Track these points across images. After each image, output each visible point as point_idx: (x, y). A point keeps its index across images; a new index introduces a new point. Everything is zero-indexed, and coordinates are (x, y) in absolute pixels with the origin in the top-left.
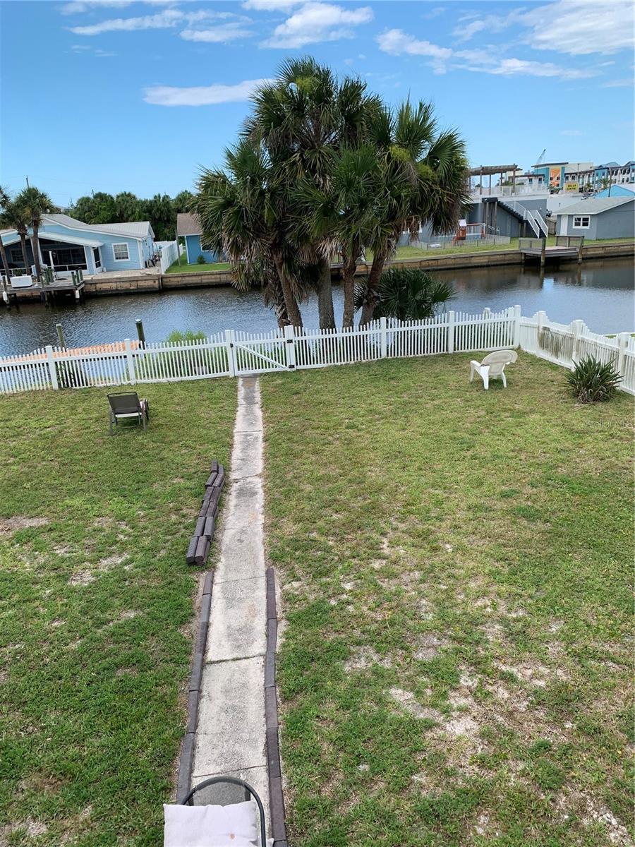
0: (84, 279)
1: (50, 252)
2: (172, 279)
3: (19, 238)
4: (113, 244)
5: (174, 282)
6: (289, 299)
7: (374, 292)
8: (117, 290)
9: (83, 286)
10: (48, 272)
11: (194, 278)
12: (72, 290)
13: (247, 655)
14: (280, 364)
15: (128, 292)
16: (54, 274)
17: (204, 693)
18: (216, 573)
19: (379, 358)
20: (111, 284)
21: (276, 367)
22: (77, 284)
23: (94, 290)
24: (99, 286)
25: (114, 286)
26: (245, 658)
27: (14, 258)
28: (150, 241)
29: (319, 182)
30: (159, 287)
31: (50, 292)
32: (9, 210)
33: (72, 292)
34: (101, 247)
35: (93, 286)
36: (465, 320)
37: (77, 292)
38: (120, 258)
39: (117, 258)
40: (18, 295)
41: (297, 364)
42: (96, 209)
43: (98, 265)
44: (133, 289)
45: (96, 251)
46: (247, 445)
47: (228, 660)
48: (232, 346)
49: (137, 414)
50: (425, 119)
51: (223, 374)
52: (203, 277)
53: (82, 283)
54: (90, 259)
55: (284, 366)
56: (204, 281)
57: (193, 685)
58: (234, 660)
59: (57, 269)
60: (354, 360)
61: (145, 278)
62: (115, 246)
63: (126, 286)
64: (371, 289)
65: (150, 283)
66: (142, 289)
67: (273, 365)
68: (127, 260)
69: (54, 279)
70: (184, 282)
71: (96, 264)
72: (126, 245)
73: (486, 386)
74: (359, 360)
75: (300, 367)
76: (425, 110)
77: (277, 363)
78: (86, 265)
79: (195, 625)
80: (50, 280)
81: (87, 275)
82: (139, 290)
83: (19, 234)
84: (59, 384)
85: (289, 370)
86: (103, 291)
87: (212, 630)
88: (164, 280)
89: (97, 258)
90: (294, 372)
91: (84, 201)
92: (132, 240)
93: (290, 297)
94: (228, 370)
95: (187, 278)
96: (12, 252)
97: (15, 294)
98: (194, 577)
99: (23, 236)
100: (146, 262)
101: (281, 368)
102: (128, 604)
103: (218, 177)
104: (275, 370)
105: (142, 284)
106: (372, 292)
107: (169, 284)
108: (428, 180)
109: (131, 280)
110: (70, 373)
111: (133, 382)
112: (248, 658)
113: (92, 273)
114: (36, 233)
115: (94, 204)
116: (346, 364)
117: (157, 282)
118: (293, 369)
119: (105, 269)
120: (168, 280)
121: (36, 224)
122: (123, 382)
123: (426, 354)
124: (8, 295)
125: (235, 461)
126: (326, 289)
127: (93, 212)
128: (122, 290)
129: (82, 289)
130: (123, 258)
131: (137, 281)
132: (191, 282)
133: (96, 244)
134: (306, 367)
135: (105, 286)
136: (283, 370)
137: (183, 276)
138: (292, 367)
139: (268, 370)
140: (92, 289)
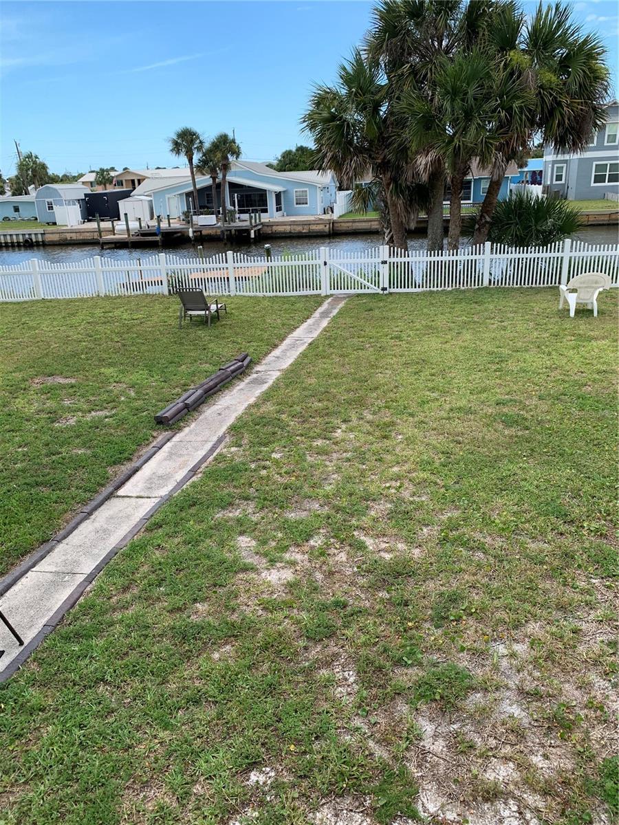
0: (262, 221)
1: (236, 195)
2: (343, 224)
3: (210, 182)
4: (295, 190)
5: (344, 227)
6: (394, 222)
7: (487, 217)
8: (290, 232)
9: (260, 227)
10: (232, 213)
11: (364, 224)
12: (248, 229)
13: (150, 496)
14: (373, 286)
15: (300, 234)
16: (237, 216)
17: (93, 517)
18: (178, 434)
19: (480, 286)
20: (285, 227)
21: (368, 288)
22: (254, 224)
23: (270, 232)
24: (275, 228)
25: (288, 228)
26: (147, 498)
27: (208, 200)
28: (333, 189)
29: (428, 94)
30: (330, 231)
31: (230, 231)
32: (204, 155)
33: (248, 231)
34: (284, 192)
35: (269, 228)
36: (584, 250)
37: (252, 232)
38: (300, 204)
39: (297, 204)
40: (204, 232)
41: (390, 287)
42: (296, 162)
43: (279, 209)
44: (305, 233)
45: (278, 195)
46: (293, 346)
47: (132, 497)
48: (325, 264)
49: (203, 312)
50: (560, 24)
51: (315, 292)
52: (373, 223)
53: (259, 225)
54: (271, 202)
55: (376, 288)
56: (373, 227)
57: (87, 509)
58: (137, 497)
59: (241, 212)
60: (452, 286)
61: (317, 222)
62: (296, 192)
63: (299, 229)
64: (485, 215)
65: (321, 227)
66: (313, 232)
67: (365, 286)
68: (306, 205)
69: (237, 220)
70: (354, 228)
71: (277, 208)
72: (306, 191)
73: (572, 314)
74: (458, 287)
75: (392, 290)
76: (562, 14)
77: (369, 284)
78: (267, 209)
79: (126, 468)
80: (233, 220)
81: (265, 218)
82: (310, 234)
83: (211, 177)
84: (170, 290)
85: (382, 292)
86: (277, 233)
87: (139, 474)
88: (336, 225)
89: (278, 202)
90: (386, 295)
91: (287, 154)
92: (312, 186)
93: (396, 219)
94: (320, 289)
95: (357, 224)
96: (207, 195)
97: (201, 231)
98: (155, 434)
99: (214, 179)
100: (324, 209)
101: (374, 289)
102: (84, 445)
103: (328, 93)
104: (367, 291)
105: (314, 228)
106: (484, 217)
107: (340, 228)
108: (552, 89)
109: (304, 224)
110: (179, 281)
111: (232, 294)
112: (150, 498)
113: (271, 216)
114: (224, 176)
115: (295, 157)
116: (442, 291)
117: (328, 226)
118: (385, 292)
119: (285, 213)
120: (339, 225)
121: (226, 167)
122: (224, 293)
123: (534, 285)
124: (194, 232)
125: (270, 358)
126: (437, 212)
127: (293, 164)
128: (295, 233)
129: (259, 230)
130: (303, 204)
131: (310, 224)
132: (360, 228)
133: (278, 189)
134: (399, 290)
135: (281, 229)
136: (375, 292)
137: (354, 222)
138: (384, 289)
139: (360, 291)
140: (268, 230)
